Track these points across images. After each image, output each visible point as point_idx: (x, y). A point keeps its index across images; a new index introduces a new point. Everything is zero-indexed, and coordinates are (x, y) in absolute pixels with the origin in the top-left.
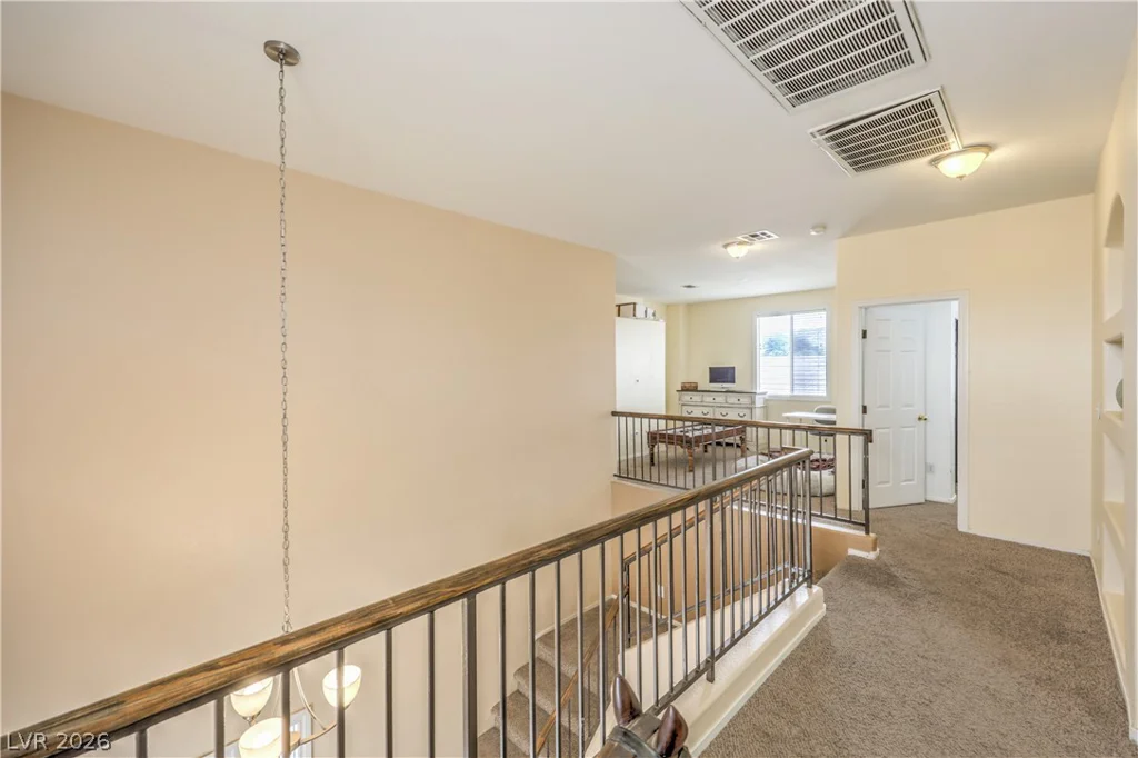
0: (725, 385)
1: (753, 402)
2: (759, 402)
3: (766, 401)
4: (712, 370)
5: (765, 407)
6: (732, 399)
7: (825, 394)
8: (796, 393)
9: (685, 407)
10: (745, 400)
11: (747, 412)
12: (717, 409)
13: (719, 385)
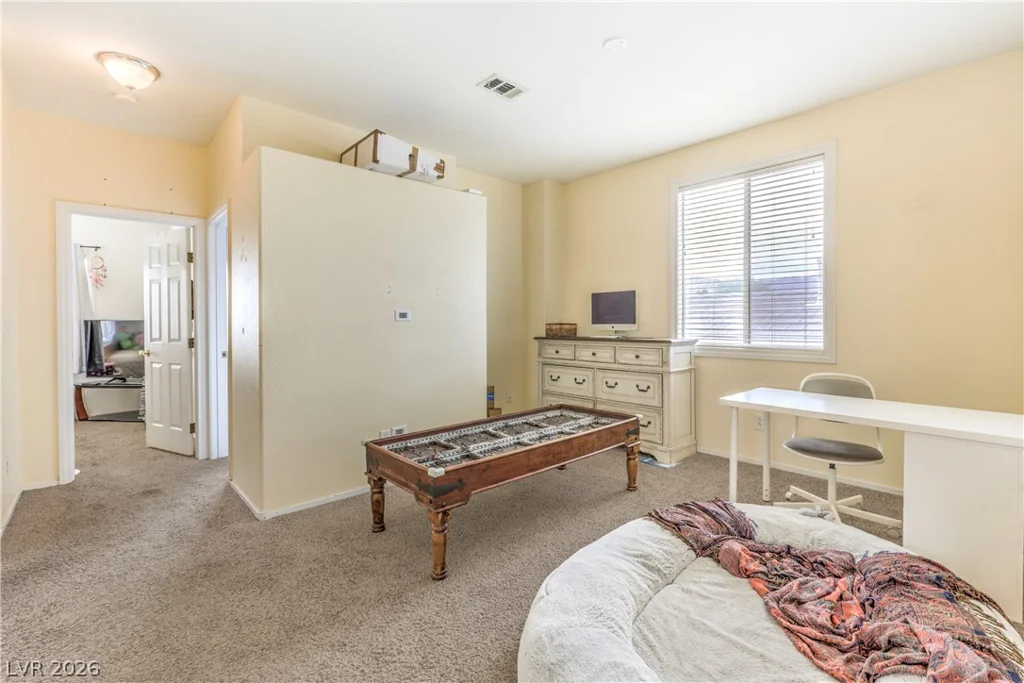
0: (619, 327)
1: (665, 363)
2: (678, 360)
3: (695, 358)
4: (597, 299)
5: (693, 373)
6: (626, 355)
7: (820, 345)
8: (754, 344)
9: (547, 369)
10: (650, 357)
11: (654, 381)
12: (600, 374)
13: (608, 327)
